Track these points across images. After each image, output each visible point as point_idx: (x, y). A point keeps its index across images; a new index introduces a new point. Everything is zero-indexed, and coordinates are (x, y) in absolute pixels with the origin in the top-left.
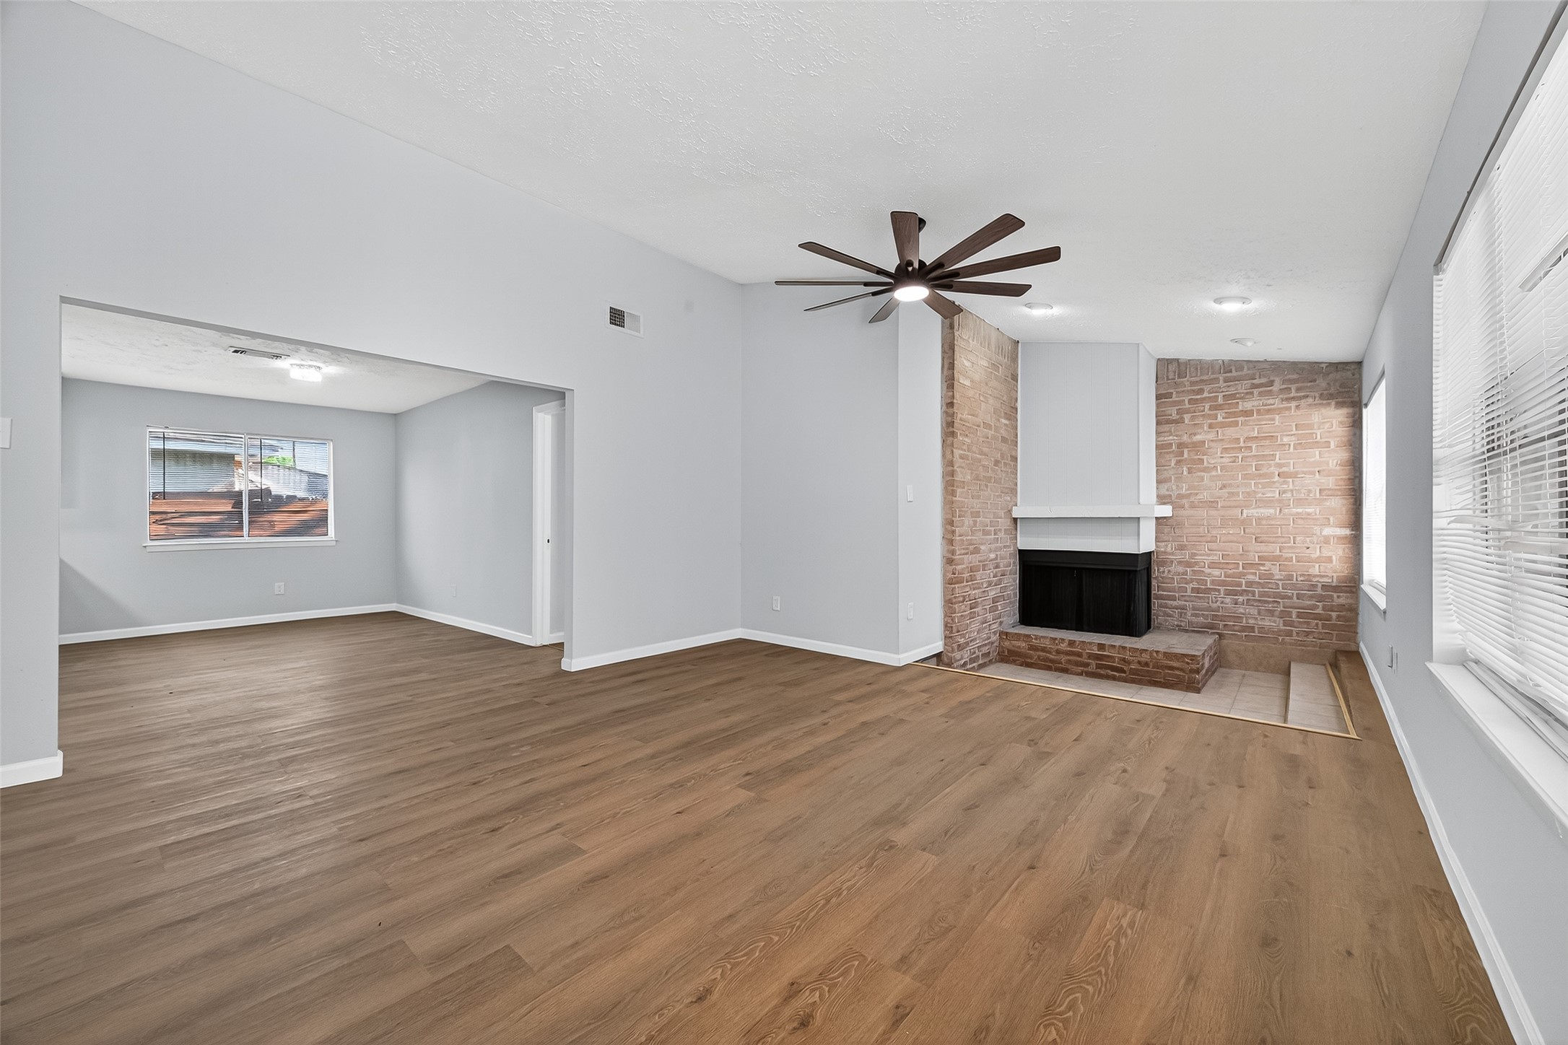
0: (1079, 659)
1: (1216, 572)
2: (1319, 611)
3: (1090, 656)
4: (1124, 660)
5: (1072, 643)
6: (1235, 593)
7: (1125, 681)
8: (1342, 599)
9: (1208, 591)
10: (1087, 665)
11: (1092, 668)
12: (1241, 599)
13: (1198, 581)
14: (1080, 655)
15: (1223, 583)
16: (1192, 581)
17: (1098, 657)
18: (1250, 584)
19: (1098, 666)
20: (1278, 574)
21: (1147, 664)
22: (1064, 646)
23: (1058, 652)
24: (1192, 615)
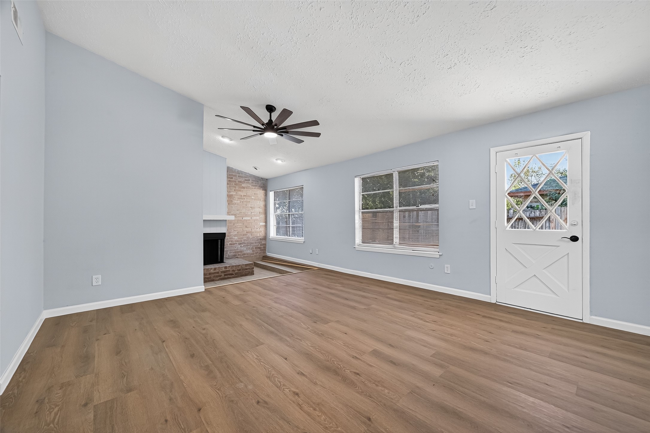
0: (218, 274)
1: (236, 238)
2: (259, 246)
3: (222, 272)
4: (233, 270)
5: (215, 269)
6: (240, 244)
7: (234, 277)
8: (263, 242)
9: (234, 244)
10: (221, 276)
11: (223, 276)
12: (242, 245)
13: (231, 241)
14: (218, 273)
15: (238, 241)
16: (230, 241)
17: (224, 272)
18: (244, 240)
19: (225, 275)
20: (251, 237)
21: (240, 270)
22: (212, 271)
23: (210, 274)
24: (230, 253)
